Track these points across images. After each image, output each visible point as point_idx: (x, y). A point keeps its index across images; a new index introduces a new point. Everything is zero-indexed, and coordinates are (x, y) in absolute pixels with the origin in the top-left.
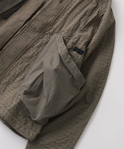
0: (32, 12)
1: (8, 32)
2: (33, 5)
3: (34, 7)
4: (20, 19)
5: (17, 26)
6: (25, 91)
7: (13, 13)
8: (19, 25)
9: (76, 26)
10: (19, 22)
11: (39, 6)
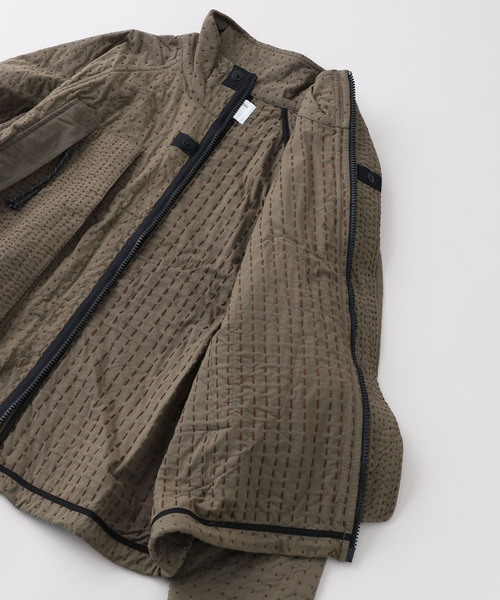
0: (105, 185)
1: (38, 249)
2: (104, 161)
3: (112, 168)
4: (68, 205)
5: (64, 228)
7: (40, 188)
8: (70, 225)
10: (69, 216)
11: (125, 164)
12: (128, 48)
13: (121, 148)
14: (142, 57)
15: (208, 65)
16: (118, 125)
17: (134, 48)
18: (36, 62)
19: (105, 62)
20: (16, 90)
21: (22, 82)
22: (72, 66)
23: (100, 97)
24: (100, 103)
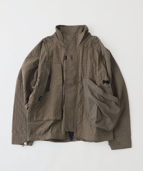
0: (61, 77)
1: (59, 97)
2: (57, 72)
3: (60, 72)
4: (58, 85)
5: (60, 90)
6: (96, 122)
9: (92, 68)
10: (59, 87)
11: (61, 70)
12: (44, 43)
13: (58, 67)
14: (48, 43)
15: (62, 39)
16: (54, 62)
17: (46, 42)
18: (30, 57)
19: (43, 51)
20: (32, 68)
21: (32, 65)
22: (37, 54)
23: (47, 59)
24: (48, 60)
